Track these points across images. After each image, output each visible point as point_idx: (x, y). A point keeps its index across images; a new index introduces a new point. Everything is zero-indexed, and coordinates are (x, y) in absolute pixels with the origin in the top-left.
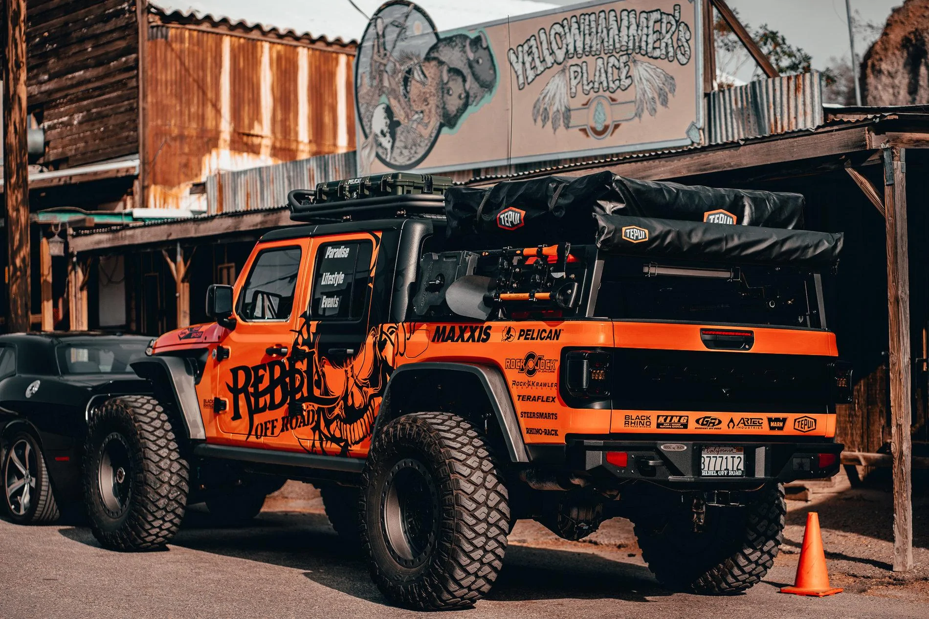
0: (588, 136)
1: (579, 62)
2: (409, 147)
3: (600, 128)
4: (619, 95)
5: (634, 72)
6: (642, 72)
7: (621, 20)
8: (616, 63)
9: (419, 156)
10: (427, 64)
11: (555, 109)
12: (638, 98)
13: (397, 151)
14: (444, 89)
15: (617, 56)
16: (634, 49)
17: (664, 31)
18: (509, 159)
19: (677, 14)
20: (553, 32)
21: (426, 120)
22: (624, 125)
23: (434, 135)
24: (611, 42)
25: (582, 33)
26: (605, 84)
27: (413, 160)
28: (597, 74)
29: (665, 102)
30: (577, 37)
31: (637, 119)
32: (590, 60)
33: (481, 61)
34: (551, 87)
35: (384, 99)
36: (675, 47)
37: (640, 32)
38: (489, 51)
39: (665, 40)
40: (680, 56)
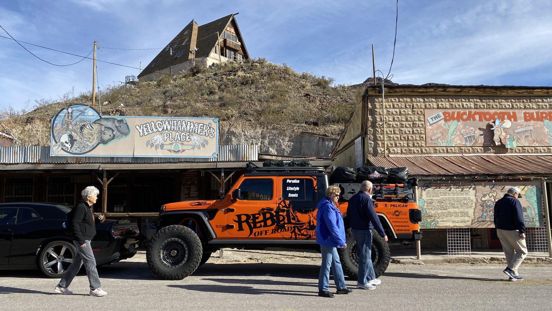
0: (171, 152)
1: (169, 132)
2: (81, 148)
3: (176, 150)
4: (185, 143)
5: (191, 137)
6: (195, 138)
7: (187, 124)
8: (185, 134)
9: (85, 151)
10: (94, 124)
11: (157, 143)
12: (193, 144)
13: (73, 149)
14: (101, 132)
15: (185, 133)
16: (192, 132)
17: (204, 128)
18: (133, 155)
19: (210, 125)
20: (157, 123)
21: (91, 141)
22: (186, 151)
23: (95, 146)
24: (183, 129)
25: (170, 125)
26: (179, 139)
27: (82, 152)
28: (176, 136)
29: (204, 146)
30: (168, 125)
31: (192, 150)
32: (173, 132)
33: (122, 127)
34: (156, 138)
35: (68, 132)
36: (209, 133)
37: (195, 128)
38: (127, 124)
39: (205, 131)
40: (210, 136)
